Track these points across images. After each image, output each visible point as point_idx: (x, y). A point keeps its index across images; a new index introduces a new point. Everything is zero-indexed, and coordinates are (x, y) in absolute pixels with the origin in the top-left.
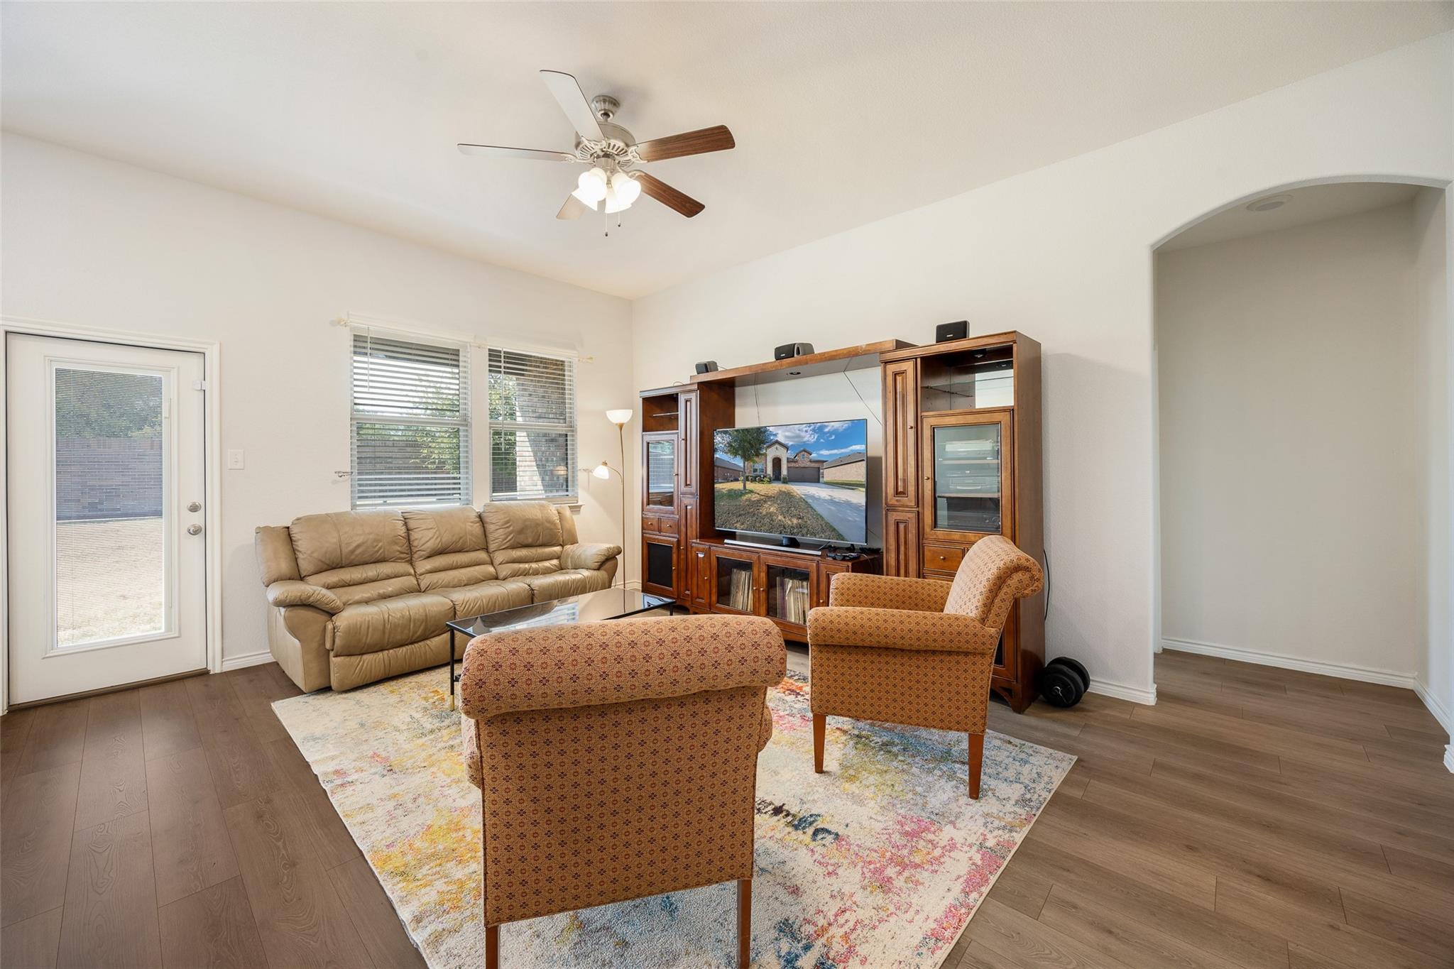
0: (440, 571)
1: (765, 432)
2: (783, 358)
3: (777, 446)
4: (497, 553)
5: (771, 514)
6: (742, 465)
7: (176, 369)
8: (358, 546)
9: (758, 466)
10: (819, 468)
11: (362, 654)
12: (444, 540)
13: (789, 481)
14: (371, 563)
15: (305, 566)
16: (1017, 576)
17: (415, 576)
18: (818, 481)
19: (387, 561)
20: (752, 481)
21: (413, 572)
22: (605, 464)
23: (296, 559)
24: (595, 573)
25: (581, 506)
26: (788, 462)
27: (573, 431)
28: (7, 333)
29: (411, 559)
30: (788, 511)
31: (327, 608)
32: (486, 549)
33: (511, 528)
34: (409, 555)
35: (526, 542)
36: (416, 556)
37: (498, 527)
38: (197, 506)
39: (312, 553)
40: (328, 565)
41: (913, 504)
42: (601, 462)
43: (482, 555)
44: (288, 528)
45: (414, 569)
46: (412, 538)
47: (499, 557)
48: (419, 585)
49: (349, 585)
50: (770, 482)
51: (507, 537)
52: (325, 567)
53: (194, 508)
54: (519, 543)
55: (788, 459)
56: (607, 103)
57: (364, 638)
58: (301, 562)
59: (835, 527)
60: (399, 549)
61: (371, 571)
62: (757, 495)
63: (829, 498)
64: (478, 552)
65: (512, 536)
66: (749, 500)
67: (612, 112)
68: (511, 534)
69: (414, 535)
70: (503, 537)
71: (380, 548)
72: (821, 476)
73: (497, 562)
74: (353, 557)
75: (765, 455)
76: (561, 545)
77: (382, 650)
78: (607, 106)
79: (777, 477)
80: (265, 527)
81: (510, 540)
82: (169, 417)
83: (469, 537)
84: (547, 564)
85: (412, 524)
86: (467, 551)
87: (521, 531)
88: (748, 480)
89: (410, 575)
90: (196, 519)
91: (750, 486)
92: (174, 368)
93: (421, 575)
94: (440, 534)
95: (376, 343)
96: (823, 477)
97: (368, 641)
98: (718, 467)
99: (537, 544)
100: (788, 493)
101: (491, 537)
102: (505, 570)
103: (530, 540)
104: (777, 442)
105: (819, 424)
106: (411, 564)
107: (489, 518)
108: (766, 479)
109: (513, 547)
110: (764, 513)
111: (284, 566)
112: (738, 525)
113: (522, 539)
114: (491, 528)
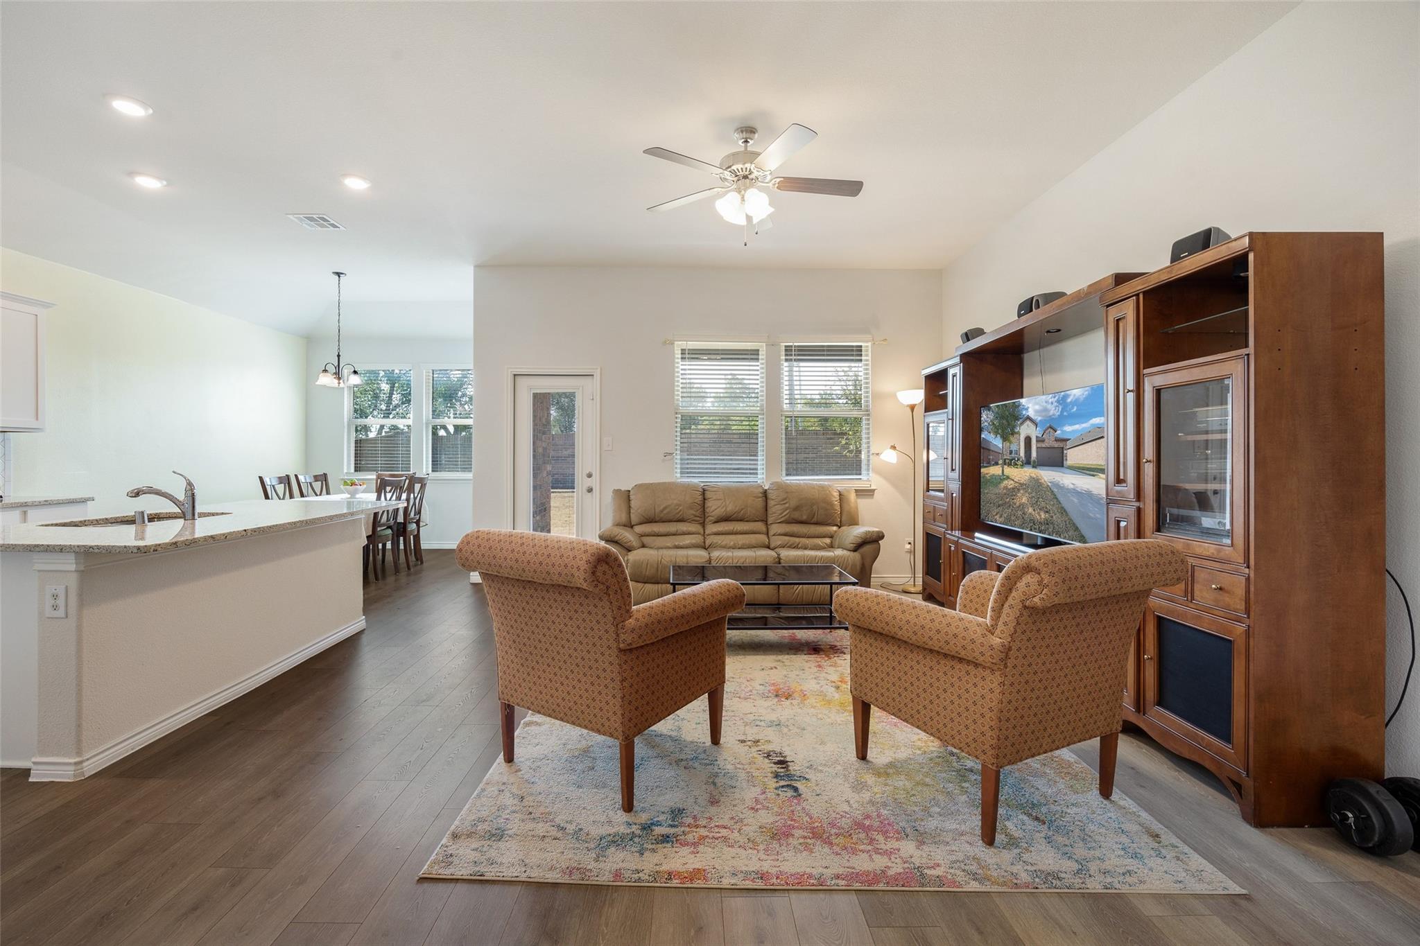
0: (723, 534)
1: (1019, 406)
2: (1023, 315)
3: (1028, 422)
4: (773, 525)
5: (1022, 506)
6: (1000, 446)
8: (665, 508)
9: (1014, 448)
10: (1063, 448)
11: (645, 583)
12: (728, 509)
13: (1038, 465)
14: (675, 521)
15: (634, 519)
16: (1029, 578)
17: (704, 535)
18: (1062, 465)
19: (685, 521)
20: (1009, 465)
21: (702, 532)
22: (894, 447)
23: (630, 512)
24: (852, 554)
25: (874, 490)
26: (1037, 441)
27: (868, 415)
28: (515, 375)
29: (704, 522)
30: (1037, 502)
31: (626, 545)
32: (765, 521)
33: (787, 505)
34: (702, 518)
35: (800, 519)
36: (707, 520)
37: (776, 503)
38: (589, 474)
39: (638, 509)
40: (646, 519)
41: (1132, 495)
42: (889, 446)
43: (760, 526)
44: (629, 491)
45: (704, 530)
46: (706, 506)
47: (775, 529)
48: (704, 542)
49: (659, 536)
50: (1022, 466)
51: (782, 513)
52: (645, 520)
54: (793, 519)
55: (1037, 437)
56: (744, 133)
57: (644, 571)
58: (632, 516)
59: (1078, 526)
60: (694, 513)
61: (672, 527)
62: (1012, 482)
63: (1072, 486)
64: (757, 523)
65: (788, 511)
66: (1006, 488)
67: (750, 138)
68: (786, 510)
69: (708, 504)
70: (780, 512)
71: (681, 511)
72: (1065, 458)
73: (771, 533)
74: (662, 515)
75: (1019, 433)
76: (837, 525)
77: (658, 583)
78: (744, 135)
79: (1028, 462)
80: (618, 490)
81: (785, 515)
83: (749, 509)
84: (819, 541)
85: (708, 495)
86: (747, 521)
87: (797, 508)
88: (1005, 464)
89: (699, 534)
90: (590, 482)
91: (1009, 471)
92: (582, 386)
93: (708, 535)
94: (726, 505)
95: (692, 354)
96: (1066, 460)
97: (647, 573)
98: (984, 448)
99: (812, 522)
100: (1038, 480)
101: (770, 511)
102: (776, 541)
103: (805, 517)
104: (1029, 418)
105: (1063, 393)
106: (704, 527)
107: (771, 495)
108: (1019, 463)
109: (788, 522)
110: (1018, 504)
111: (624, 518)
112: (997, 517)
113: (796, 515)
114: (771, 503)
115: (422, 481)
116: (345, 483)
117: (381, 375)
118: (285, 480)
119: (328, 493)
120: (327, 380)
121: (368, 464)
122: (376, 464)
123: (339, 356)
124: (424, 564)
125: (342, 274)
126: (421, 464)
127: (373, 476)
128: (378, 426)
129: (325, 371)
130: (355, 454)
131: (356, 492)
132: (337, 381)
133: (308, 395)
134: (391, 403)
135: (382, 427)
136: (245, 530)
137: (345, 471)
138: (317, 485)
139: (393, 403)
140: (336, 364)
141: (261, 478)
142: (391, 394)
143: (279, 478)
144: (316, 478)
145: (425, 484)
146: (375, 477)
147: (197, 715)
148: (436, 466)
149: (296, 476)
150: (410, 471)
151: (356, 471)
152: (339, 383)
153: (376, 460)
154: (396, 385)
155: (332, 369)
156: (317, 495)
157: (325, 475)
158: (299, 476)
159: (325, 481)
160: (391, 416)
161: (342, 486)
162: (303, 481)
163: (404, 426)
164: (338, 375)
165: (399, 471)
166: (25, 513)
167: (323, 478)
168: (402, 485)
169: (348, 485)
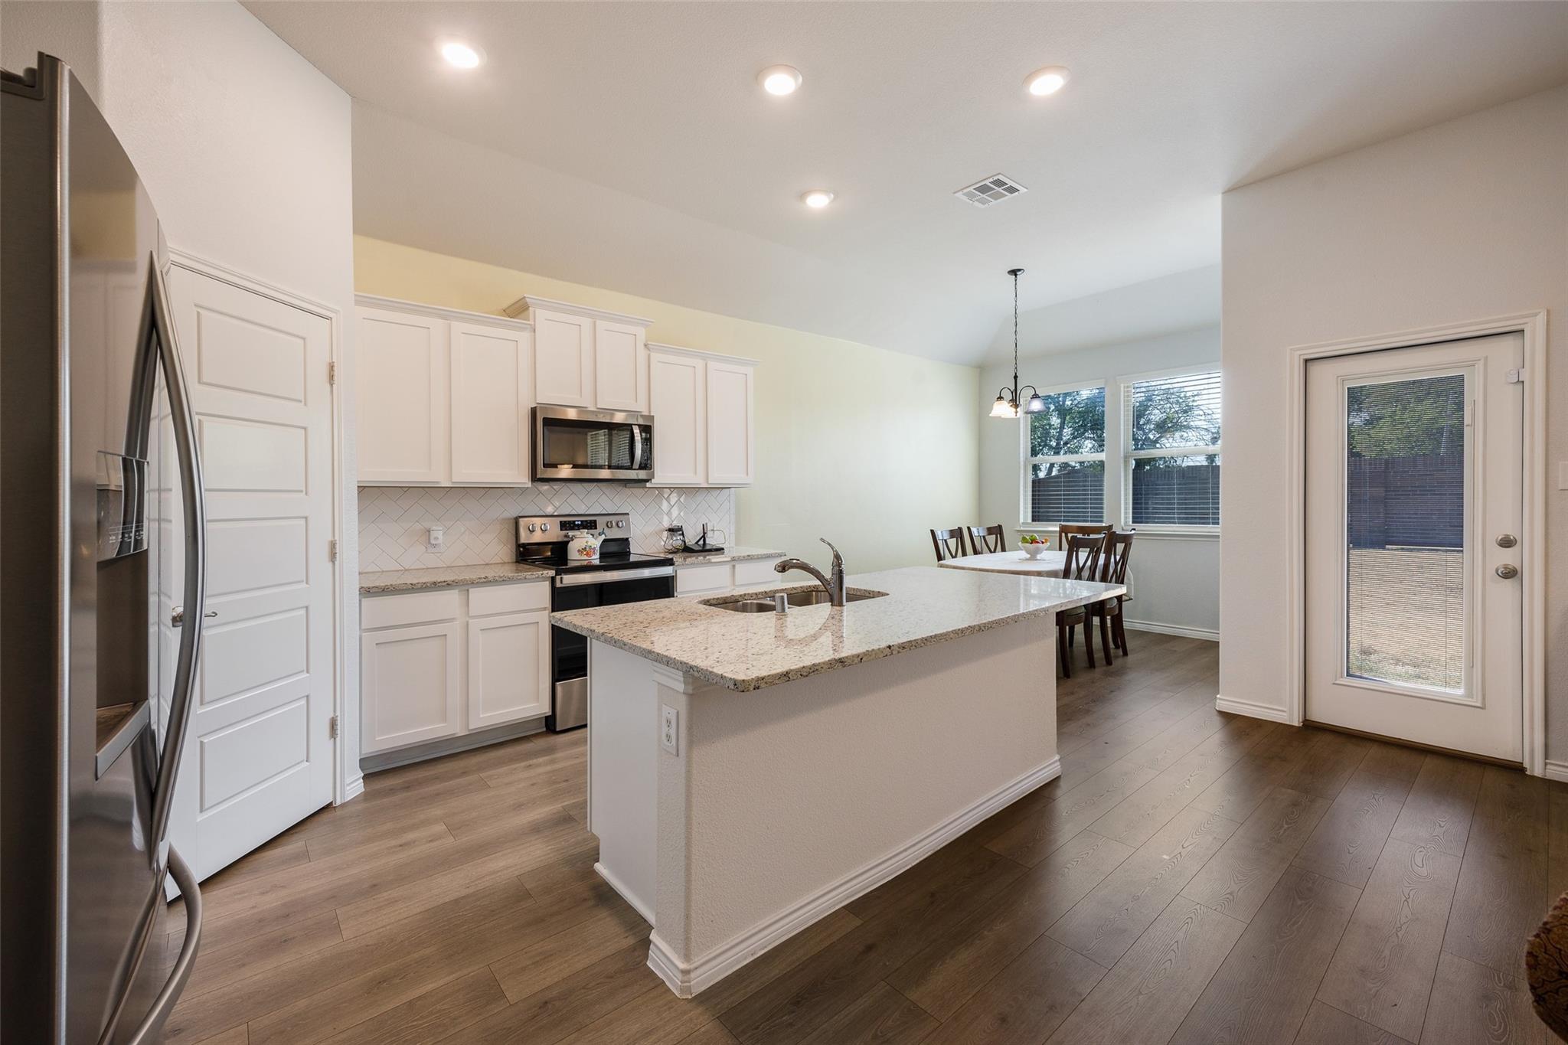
7: (1482, 362)
28: (1308, 361)
38: (1511, 541)
53: (1507, 543)
82: (1473, 424)
90: (1507, 557)
92: (1479, 360)
115: (1126, 539)
116: (1024, 540)
117: (1052, 409)
118: (957, 534)
119: (1003, 549)
120: (1003, 410)
121: (1048, 512)
122: (1058, 512)
123: (1016, 377)
124: (1129, 656)
125: (1019, 270)
126: (1118, 511)
127: (1055, 528)
128: (1048, 465)
129: (1000, 398)
130: (1033, 499)
131: (1037, 551)
132: (1014, 410)
133: (982, 428)
134: (1062, 439)
135: (1052, 466)
136: (889, 647)
137: (1021, 521)
138: (991, 539)
139: (1064, 438)
140: (1013, 388)
141: (932, 531)
142: (1062, 427)
143: (951, 531)
144: (990, 531)
145: (1131, 544)
146: (1058, 529)
147: (834, 906)
148: (1140, 514)
149: (969, 528)
150: (1102, 521)
151: (1033, 521)
152: (1016, 412)
153: (1058, 508)
154: (1067, 418)
155: (1008, 395)
156: (991, 552)
157: (1000, 527)
158: (972, 529)
159: (1000, 534)
160: (1062, 452)
161: (1020, 544)
162: (976, 534)
163: (1076, 463)
164: (1015, 402)
165: (1087, 521)
166: (734, 566)
167: (997, 531)
168: (1100, 546)
169: (1027, 542)
